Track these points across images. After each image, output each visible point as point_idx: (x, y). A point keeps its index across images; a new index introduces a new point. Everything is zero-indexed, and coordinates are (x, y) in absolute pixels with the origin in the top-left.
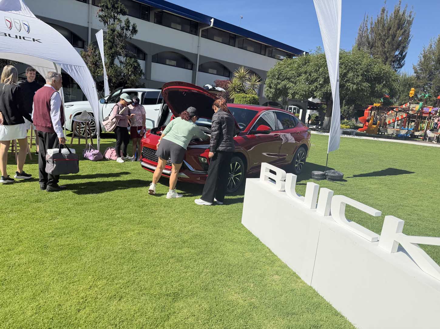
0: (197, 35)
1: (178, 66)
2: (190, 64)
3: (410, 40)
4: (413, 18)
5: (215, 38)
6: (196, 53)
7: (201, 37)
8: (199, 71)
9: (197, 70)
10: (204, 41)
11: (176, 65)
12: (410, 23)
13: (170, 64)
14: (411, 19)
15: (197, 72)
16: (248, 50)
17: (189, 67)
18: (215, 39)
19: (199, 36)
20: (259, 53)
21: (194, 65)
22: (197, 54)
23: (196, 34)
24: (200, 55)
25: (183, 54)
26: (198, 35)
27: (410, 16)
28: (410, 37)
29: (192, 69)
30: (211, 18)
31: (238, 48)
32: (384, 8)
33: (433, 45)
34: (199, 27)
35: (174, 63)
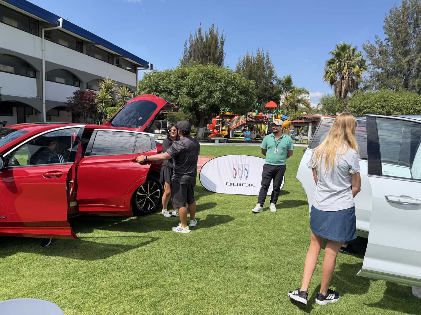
0: (38, 36)
1: (16, 72)
2: (32, 71)
3: (224, 58)
4: (224, 40)
5: (61, 41)
6: (41, 58)
7: (45, 39)
8: (45, 80)
9: (44, 78)
10: (48, 43)
11: (13, 72)
12: (222, 43)
13: (6, 71)
14: (223, 40)
15: (44, 81)
16: (96, 58)
17: (32, 73)
18: (60, 43)
19: (42, 38)
20: (108, 61)
21: (39, 72)
22: (42, 60)
23: (38, 34)
24: (45, 61)
25: (23, 58)
26: (40, 35)
27: (222, 38)
28: (224, 56)
29: (35, 77)
30: (59, 18)
31: (87, 54)
32: (200, 28)
33: (241, 63)
34: (40, 27)
35: (11, 69)
